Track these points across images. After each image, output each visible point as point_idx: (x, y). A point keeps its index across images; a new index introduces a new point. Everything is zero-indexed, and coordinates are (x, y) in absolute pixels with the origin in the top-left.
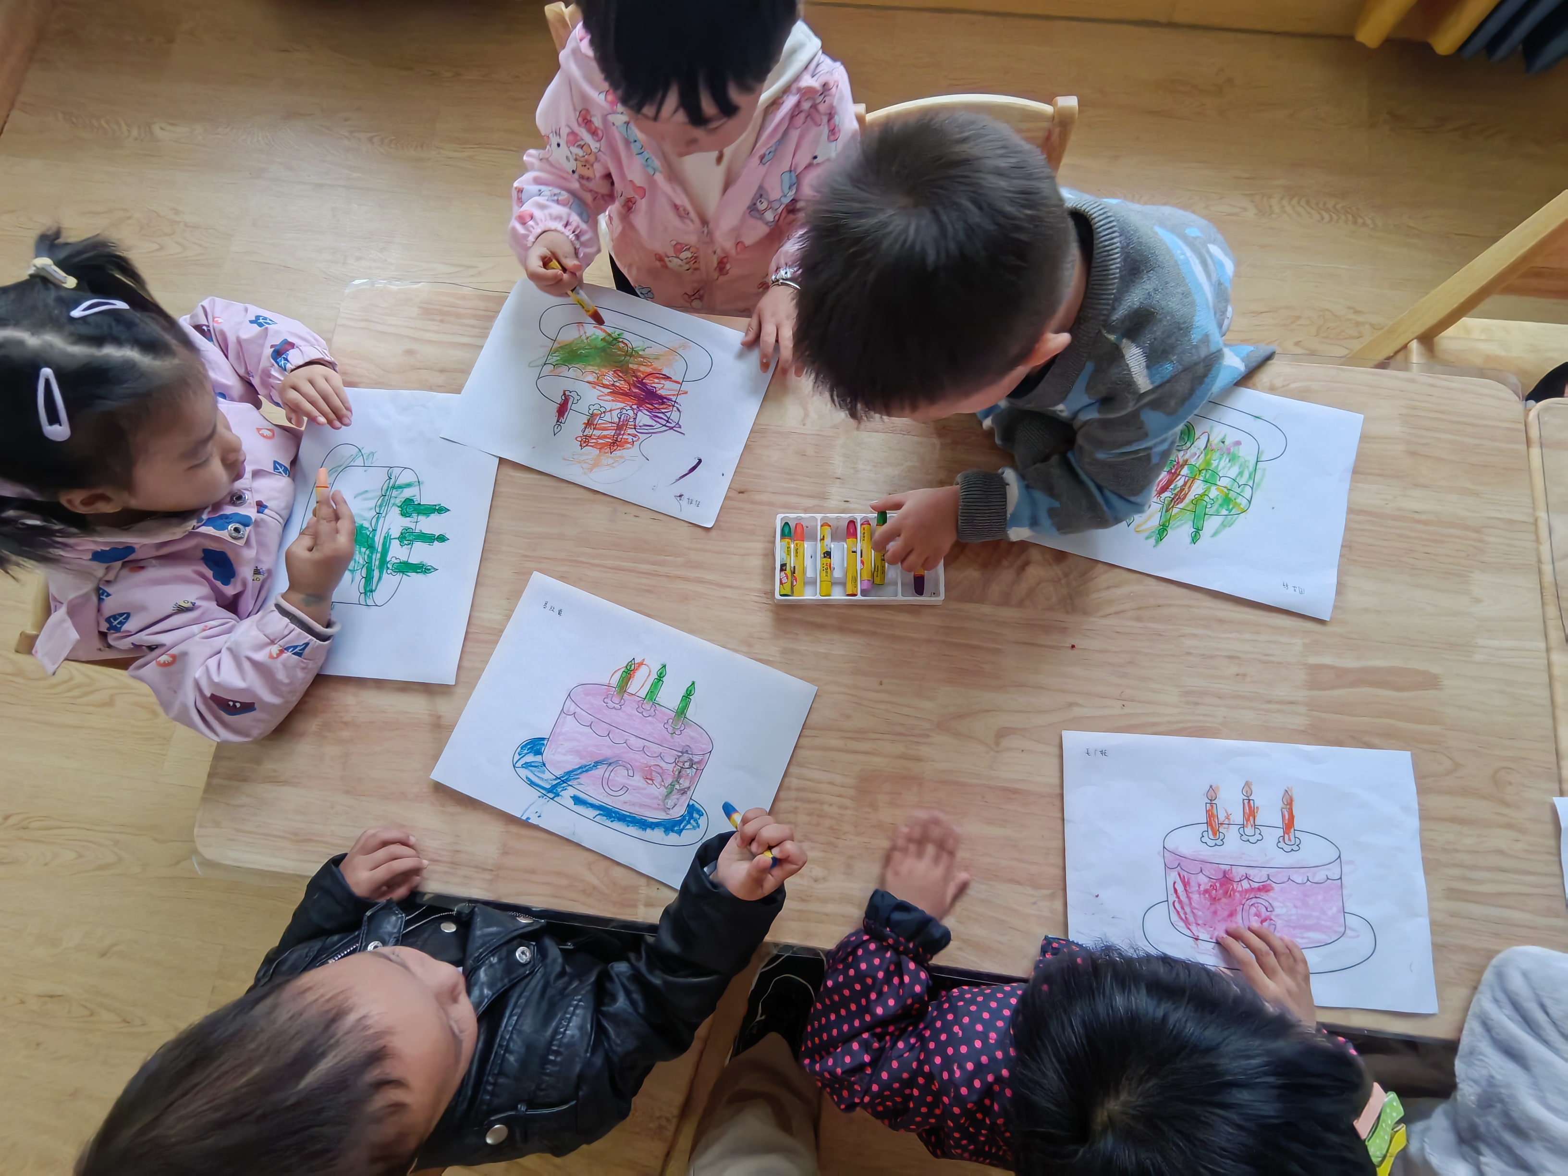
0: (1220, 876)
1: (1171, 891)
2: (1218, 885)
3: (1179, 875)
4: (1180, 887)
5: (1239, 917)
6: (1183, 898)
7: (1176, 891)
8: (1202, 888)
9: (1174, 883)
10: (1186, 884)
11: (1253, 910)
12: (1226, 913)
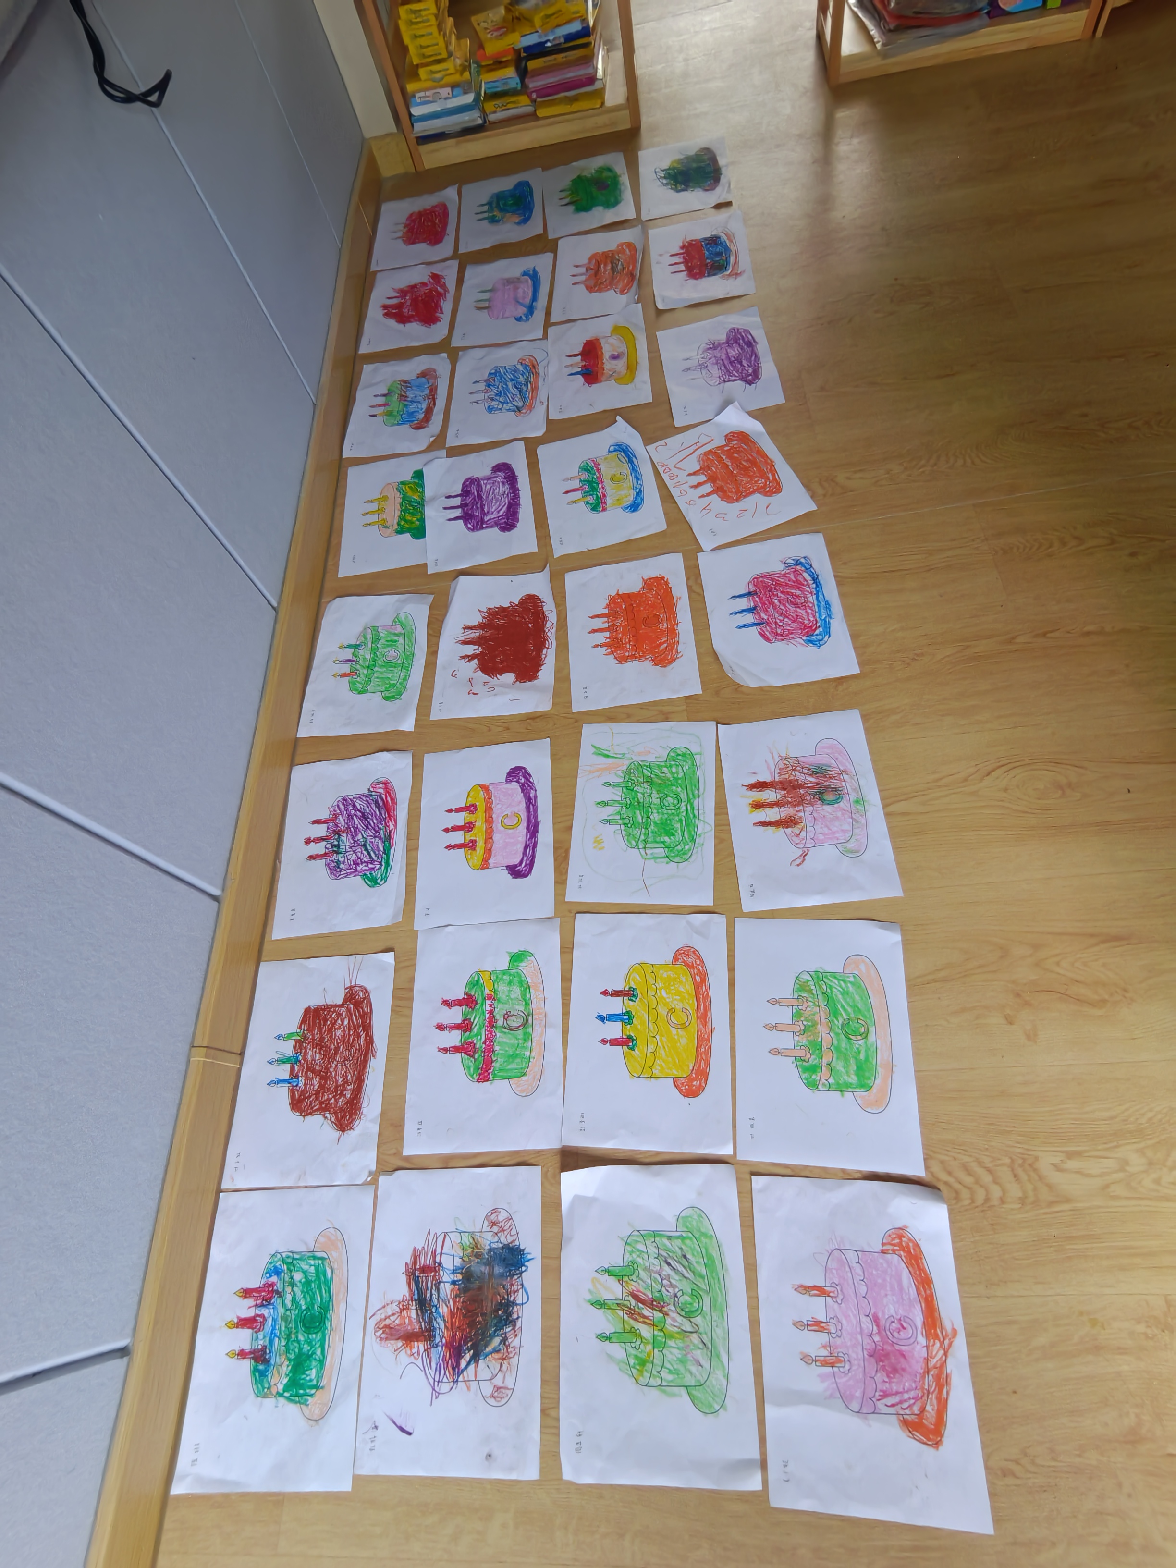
0: (873, 1360)
1: (892, 1410)
2: (881, 1364)
3: (879, 1400)
4: (890, 1401)
5: (903, 1348)
6: (896, 1399)
7: (893, 1405)
8: (886, 1380)
9: (886, 1405)
10: (885, 1395)
11: (896, 1334)
12: (902, 1360)
